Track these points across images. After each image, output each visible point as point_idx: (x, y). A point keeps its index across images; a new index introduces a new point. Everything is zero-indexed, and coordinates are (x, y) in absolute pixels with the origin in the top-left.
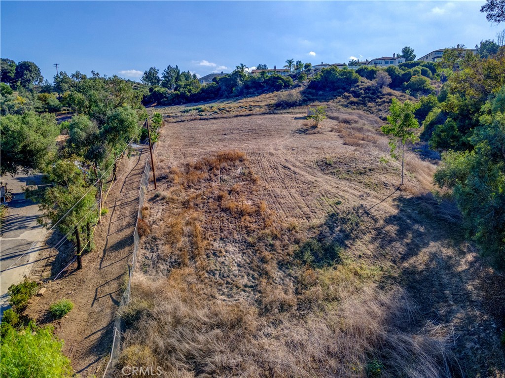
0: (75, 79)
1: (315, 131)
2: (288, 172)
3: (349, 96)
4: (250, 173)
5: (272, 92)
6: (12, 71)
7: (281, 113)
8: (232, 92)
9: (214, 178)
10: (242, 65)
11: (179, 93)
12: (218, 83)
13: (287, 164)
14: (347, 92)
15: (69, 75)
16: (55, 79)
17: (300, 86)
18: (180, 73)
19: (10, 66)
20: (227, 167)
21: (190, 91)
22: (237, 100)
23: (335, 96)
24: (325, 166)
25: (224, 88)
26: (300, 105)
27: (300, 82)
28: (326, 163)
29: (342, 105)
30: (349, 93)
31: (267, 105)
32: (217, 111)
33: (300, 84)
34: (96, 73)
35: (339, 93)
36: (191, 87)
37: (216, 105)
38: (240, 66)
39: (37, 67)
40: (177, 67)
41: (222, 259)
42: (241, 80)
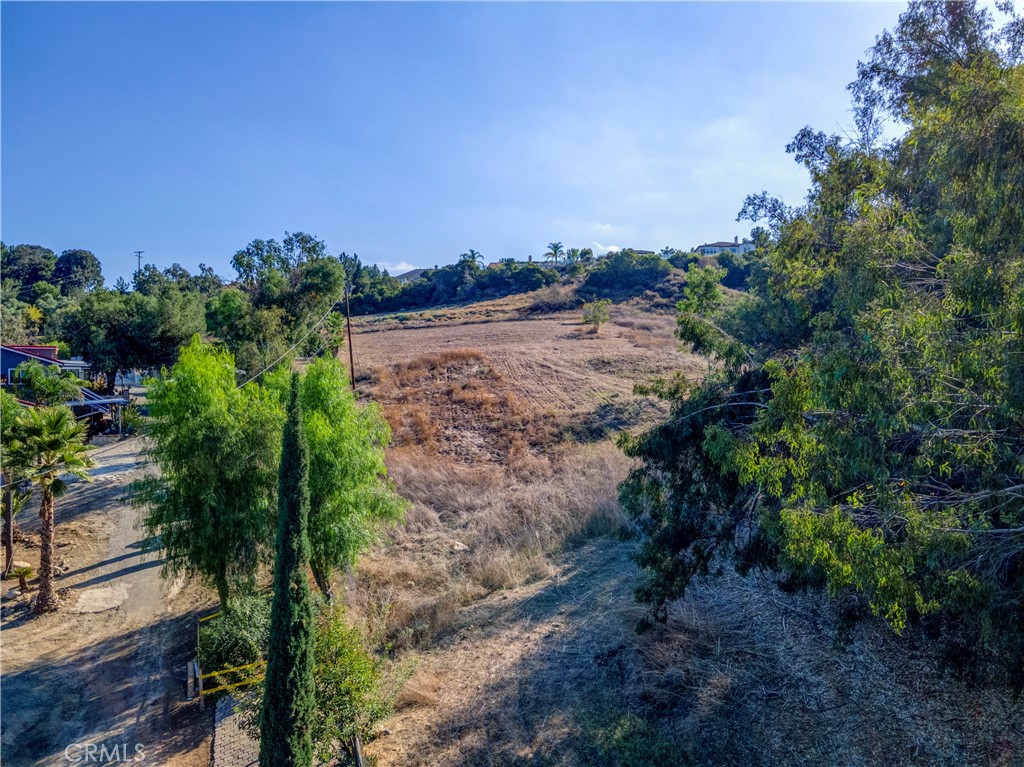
0: (170, 277)
1: (594, 335)
2: (546, 370)
3: (654, 296)
4: (491, 371)
5: (525, 292)
6: (47, 266)
7: (540, 319)
8: (455, 295)
9: (438, 376)
10: (472, 251)
11: (361, 295)
12: (430, 280)
13: (545, 363)
14: (650, 290)
15: (161, 270)
16: (135, 276)
17: (572, 283)
18: (362, 266)
19: (44, 257)
20: (457, 366)
21: (381, 293)
22: (464, 304)
23: (630, 296)
24: (601, 365)
25: (441, 287)
26: (572, 308)
27: (573, 276)
28: (603, 362)
29: (641, 309)
30: (655, 291)
31: (517, 310)
32: (432, 317)
33: (573, 280)
34: (207, 267)
35: (637, 291)
36: (384, 287)
37: (428, 313)
38: (470, 253)
39: (96, 259)
40: (356, 256)
41: (457, 443)
42: (471, 275)
